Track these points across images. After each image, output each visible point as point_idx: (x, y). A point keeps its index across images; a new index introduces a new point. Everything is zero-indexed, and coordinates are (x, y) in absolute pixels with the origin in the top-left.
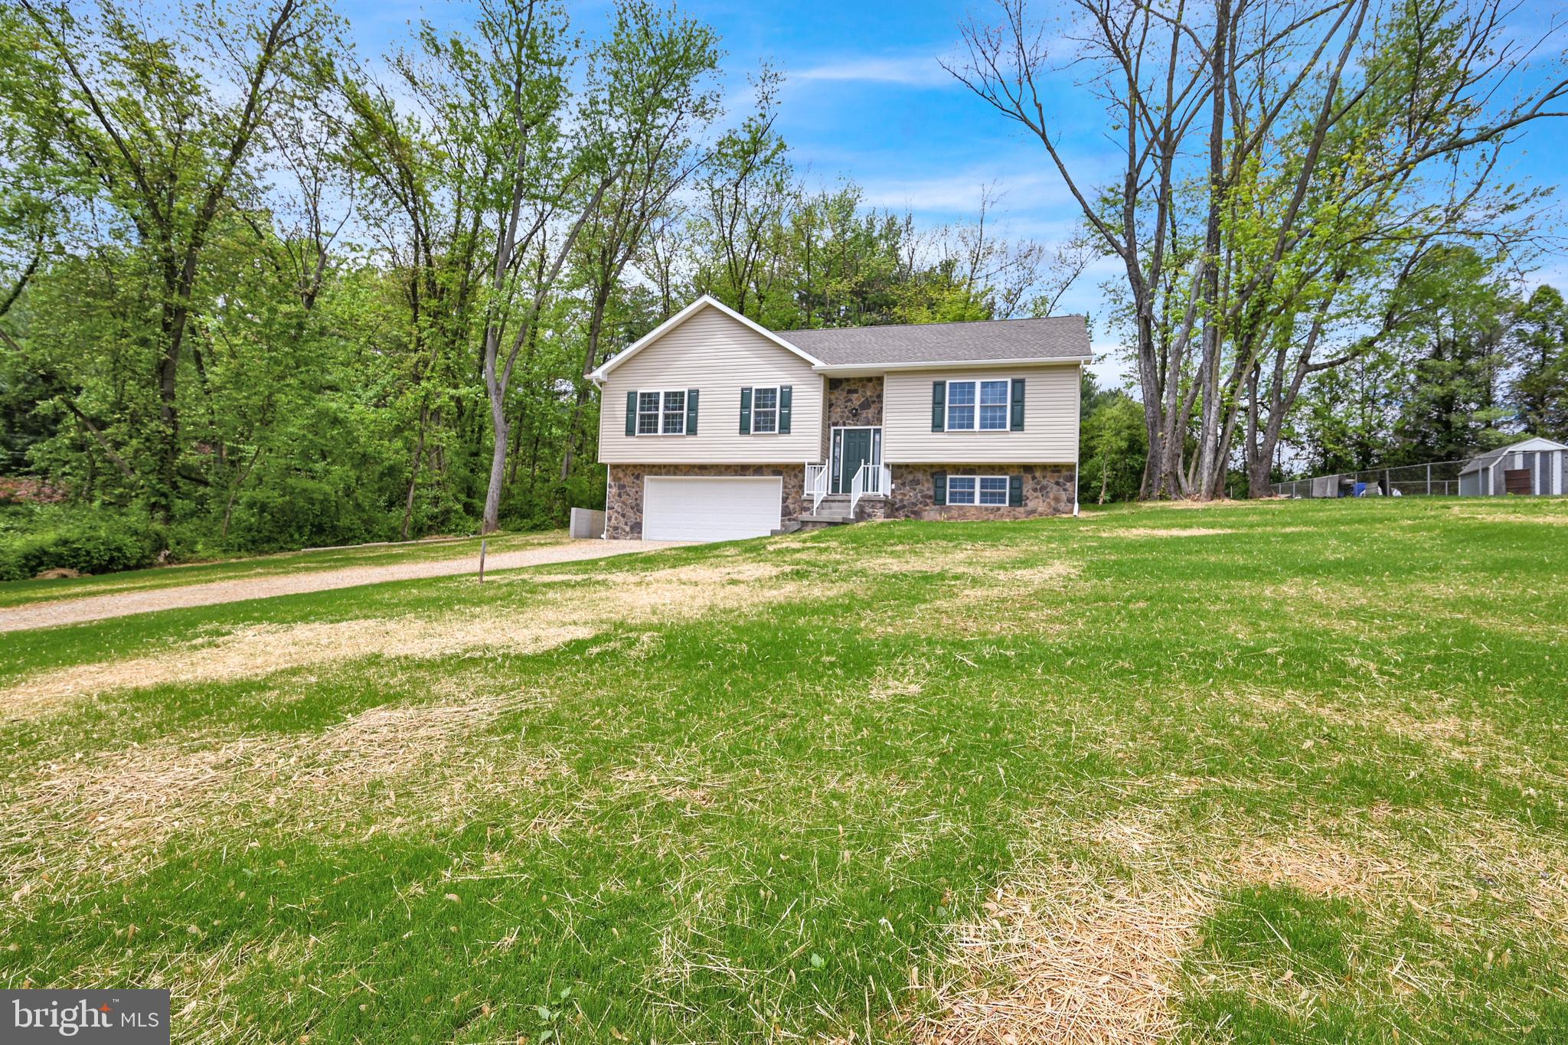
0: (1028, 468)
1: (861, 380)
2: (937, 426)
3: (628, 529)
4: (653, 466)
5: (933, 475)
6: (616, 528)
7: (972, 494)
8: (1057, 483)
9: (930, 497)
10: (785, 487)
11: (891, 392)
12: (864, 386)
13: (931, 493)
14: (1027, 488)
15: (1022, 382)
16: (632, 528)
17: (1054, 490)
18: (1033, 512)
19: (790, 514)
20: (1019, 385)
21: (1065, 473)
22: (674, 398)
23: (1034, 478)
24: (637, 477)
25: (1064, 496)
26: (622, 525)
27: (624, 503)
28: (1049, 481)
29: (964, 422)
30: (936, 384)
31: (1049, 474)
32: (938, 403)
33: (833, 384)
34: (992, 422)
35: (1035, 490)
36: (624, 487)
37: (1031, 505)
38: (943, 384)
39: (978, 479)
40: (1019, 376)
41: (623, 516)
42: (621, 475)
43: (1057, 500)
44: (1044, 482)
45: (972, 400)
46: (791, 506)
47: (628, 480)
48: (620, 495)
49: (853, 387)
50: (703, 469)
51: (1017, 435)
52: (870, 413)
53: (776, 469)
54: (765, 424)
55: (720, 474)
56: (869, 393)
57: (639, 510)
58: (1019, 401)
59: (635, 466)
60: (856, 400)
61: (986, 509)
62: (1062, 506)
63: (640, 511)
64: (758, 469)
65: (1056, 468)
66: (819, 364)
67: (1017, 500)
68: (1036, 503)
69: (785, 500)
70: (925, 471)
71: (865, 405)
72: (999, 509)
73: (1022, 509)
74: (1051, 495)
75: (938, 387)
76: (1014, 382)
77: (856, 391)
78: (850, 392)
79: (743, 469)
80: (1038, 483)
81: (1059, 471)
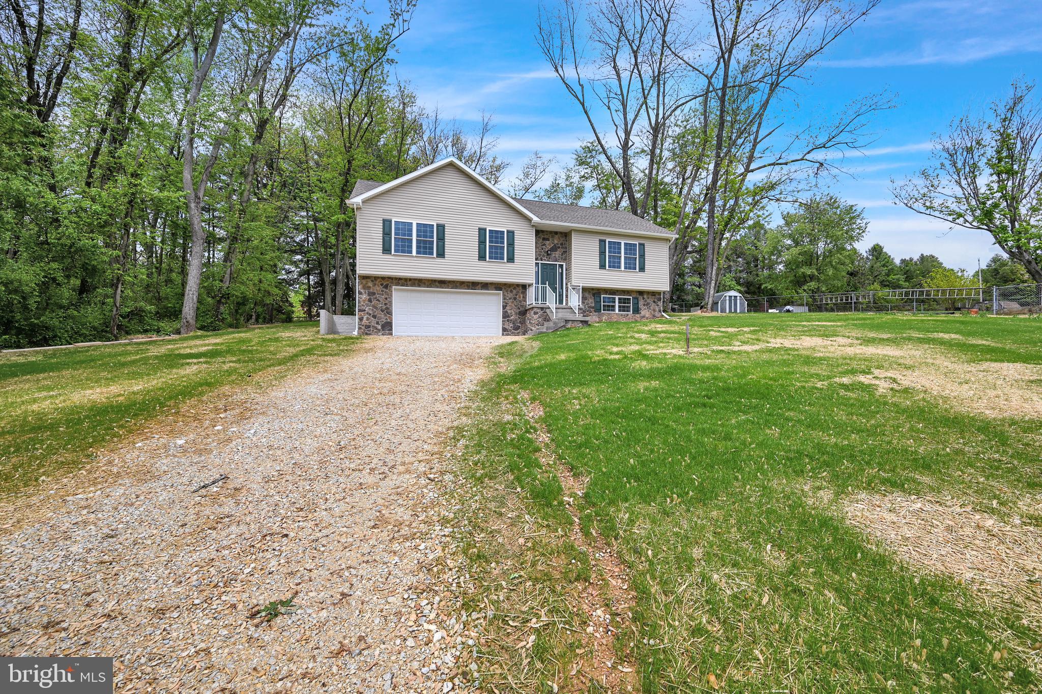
0: (641, 293)
1: (551, 232)
2: (602, 266)
3: (379, 327)
4: (400, 279)
5: (594, 295)
6: (368, 327)
7: (614, 306)
8: (654, 302)
9: (593, 308)
10: (504, 299)
11: (577, 243)
12: (553, 237)
13: (593, 305)
14: (641, 303)
15: (643, 245)
16: (383, 327)
17: (653, 305)
18: (644, 317)
19: (508, 316)
20: (642, 246)
21: (657, 296)
22: (424, 229)
23: (644, 298)
24: (386, 287)
25: (657, 309)
26: (373, 323)
27: (374, 307)
28: (650, 301)
29: (615, 265)
30: (601, 241)
31: (650, 297)
32: (602, 253)
33: (541, 234)
34: (630, 266)
35: (644, 305)
36: (374, 294)
37: (643, 313)
38: (605, 241)
39: (617, 297)
40: (642, 242)
41: (374, 317)
42: (370, 284)
43: (654, 310)
44: (648, 301)
45: (620, 253)
46: (509, 311)
47: (378, 289)
48: (370, 300)
49: (546, 237)
50: (442, 283)
51: (641, 274)
52: (557, 254)
53: (498, 286)
54: (497, 255)
55: (456, 287)
56: (556, 242)
57: (388, 311)
58: (642, 256)
59: (383, 278)
60: (549, 245)
61: (622, 315)
62: (657, 314)
63: (390, 313)
64: (485, 286)
65: (654, 294)
66: (535, 219)
67: (637, 310)
68: (645, 312)
69: (504, 307)
70: (590, 292)
71: (554, 249)
72: (628, 315)
73: (638, 315)
74: (652, 308)
76: (640, 244)
77: (548, 240)
78: (544, 239)
79: (474, 285)
80: (646, 301)
81: (655, 295)
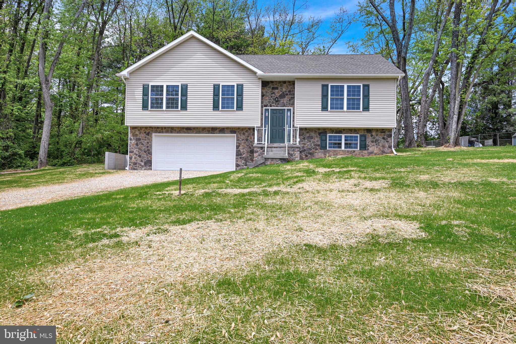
0: (369, 130)
1: (280, 82)
2: (324, 108)
3: (143, 164)
4: (158, 128)
5: (320, 134)
6: (135, 164)
7: (340, 144)
8: (384, 138)
9: (319, 145)
10: (238, 140)
11: (299, 89)
12: (281, 86)
13: (319, 143)
14: (369, 140)
15: (368, 86)
16: (145, 164)
17: (382, 142)
18: (372, 153)
19: (241, 155)
20: (366, 87)
21: (387, 133)
22: (172, 90)
23: (372, 136)
24: (148, 134)
25: (387, 145)
26: (139, 161)
27: (140, 149)
28: (379, 137)
29: (338, 106)
30: (323, 86)
31: (379, 134)
32: (324, 96)
33: (265, 84)
34: (353, 106)
35: (372, 142)
36: (140, 139)
37: (371, 149)
38: (327, 86)
39: (343, 136)
40: (366, 83)
41: (140, 156)
42: (137, 133)
43: (384, 147)
44: (377, 138)
45: (343, 95)
46: (242, 151)
47: (142, 136)
48: (137, 144)
49: (275, 86)
50: (188, 130)
51: (366, 113)
52: (285, 100)
53: (233, 130)
54: (227, 105)
55: (199, 132)
56: (284, 90)
57: (149, 152)
58: (367, 96)
59: (146, 128)
60: (277, 93)
61: (348, 152)
62: (386, 150)
63: (150, 153)
64: (222, 130)
65: (383, 131)
66: (259, 72)
67: (364, 147)
68: (372, 148)
69: (238, 147)
70: (315, 132)
71: (283, 96)
72: (354, 151)
73: (366, 152)
74: (381, 144)
75: (325, 87)
76: (364, 86)
77: (277, 88)
78: (273, 88)
79: (213, 130)
80: (374, 138)
81: (384, 132)
